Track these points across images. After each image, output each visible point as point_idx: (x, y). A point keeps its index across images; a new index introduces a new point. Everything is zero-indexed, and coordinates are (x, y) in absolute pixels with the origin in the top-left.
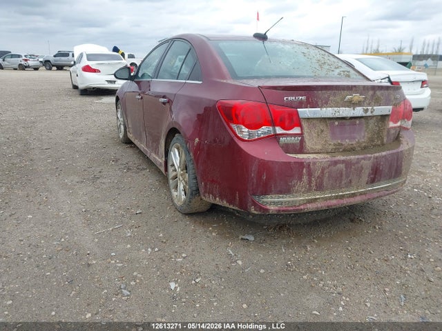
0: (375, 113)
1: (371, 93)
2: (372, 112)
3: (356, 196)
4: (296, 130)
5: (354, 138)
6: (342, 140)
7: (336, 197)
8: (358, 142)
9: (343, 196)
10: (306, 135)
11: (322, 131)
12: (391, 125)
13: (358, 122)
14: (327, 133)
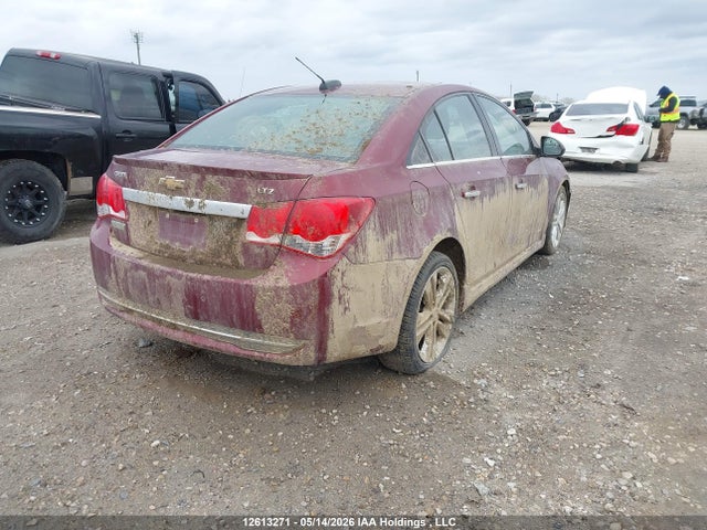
0: (206, 211)
1: (195, 177)
2: (200, 208)
3: (179, 330)
4: (121, 214)
5: (189, 244)
6: (172, 241)
7: (153, 319)
8: (194, 251)
9: (160, 322)
10: (131, 222)
11: (150, 222)
12: (253, 237)
13: (196, 220)
14: (155, 226)
